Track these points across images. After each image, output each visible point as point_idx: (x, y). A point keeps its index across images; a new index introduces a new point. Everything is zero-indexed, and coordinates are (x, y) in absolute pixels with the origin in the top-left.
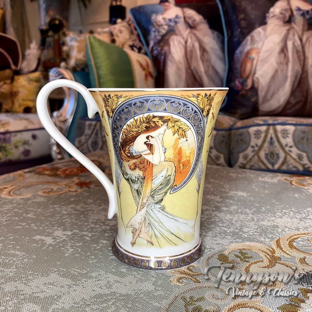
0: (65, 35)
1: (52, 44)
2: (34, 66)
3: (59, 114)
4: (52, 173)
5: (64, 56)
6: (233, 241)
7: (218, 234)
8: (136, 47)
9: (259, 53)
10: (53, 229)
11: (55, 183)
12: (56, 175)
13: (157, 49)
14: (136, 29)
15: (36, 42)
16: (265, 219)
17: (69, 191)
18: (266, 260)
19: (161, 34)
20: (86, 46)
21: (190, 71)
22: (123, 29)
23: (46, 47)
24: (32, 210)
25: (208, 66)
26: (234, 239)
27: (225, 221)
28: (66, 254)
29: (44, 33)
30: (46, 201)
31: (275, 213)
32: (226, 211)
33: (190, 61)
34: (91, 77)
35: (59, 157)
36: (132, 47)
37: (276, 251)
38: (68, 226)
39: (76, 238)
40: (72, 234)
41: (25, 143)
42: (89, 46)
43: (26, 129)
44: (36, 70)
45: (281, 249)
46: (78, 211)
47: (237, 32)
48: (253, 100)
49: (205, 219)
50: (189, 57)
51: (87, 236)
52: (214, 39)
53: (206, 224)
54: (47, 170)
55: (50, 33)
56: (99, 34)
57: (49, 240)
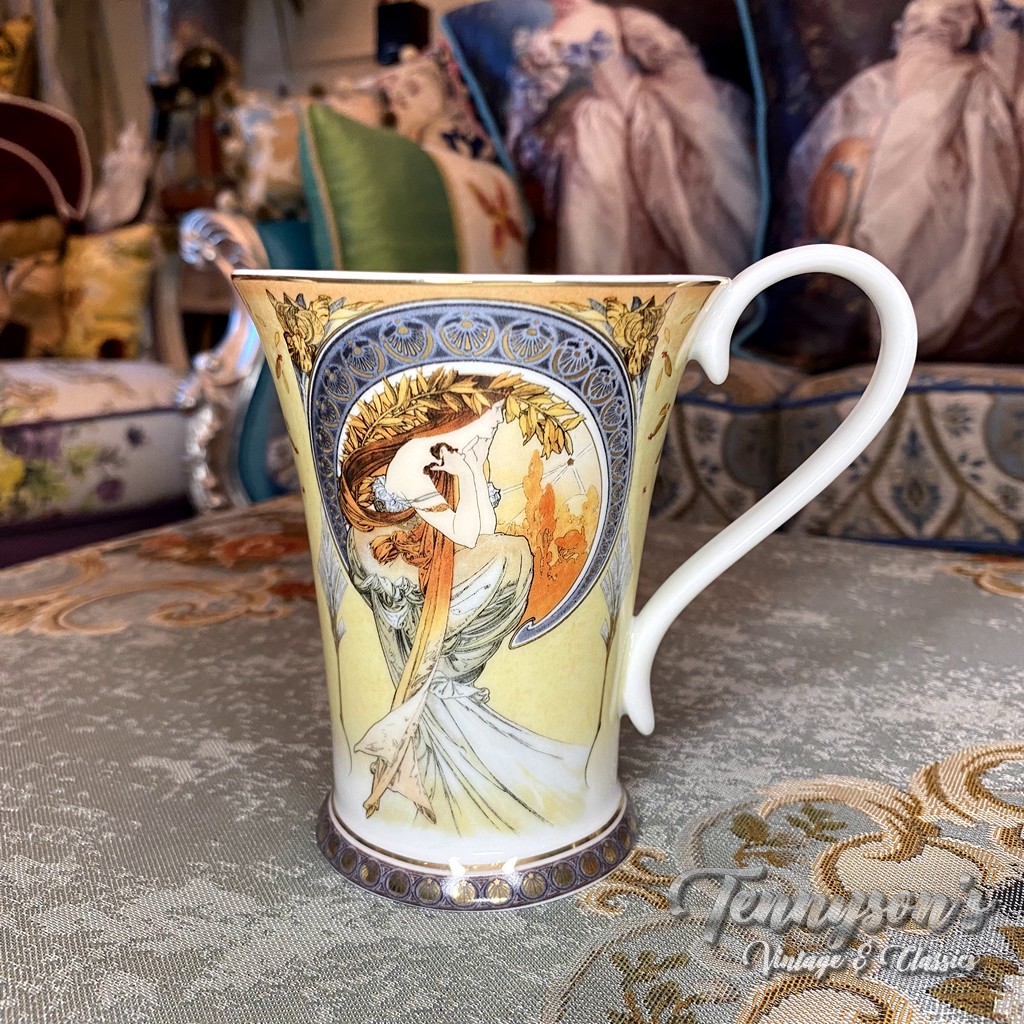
0: (231, 102)
1: (191, 133)
2: (130, 204)
3: (215, 363)
4: (192, 555)
5: (230, 169)
6: (782, 773)
7: (732, 752)
8: (464, 138)
9: (871, 152)
10: (197, 735)
11: (203, 586)
12: (204, 561)
13: (532, 145)
14: (463, 80)
15: (139, 128)
16: (888, 701)
17: (249, 612)
18: (890, 836)
19: (546, 94)
20: (301, 138)
21: (641, 217)
22: (421, 80)
23: (171, 141)
24: (128, 675)
25: (702, 200)
26: (786, 767)
27: (760, 709)
28: (237, 814)
29: (162, 97)
30: (171, 643)
31: (923, 681)
32: (761, 675)
33: (641, 181)
34: (318, 239)
35: (217, 501)
36: (451, 139)
37: (925, 805)
38: (246, 724)
39: (271, 763)
40: (259, 751)
41: (107, 456)
42: (310, 139)
43: (108, 412)
44: (137, 219)
45: (942, 797)
46: (279, 675)
47: (799, 84)
48: (852, 308)
49: (693, 700)
50: (638, 168)
51: (305, 756)
52: (721, 107)
53: (696, 718)
54: (177, 544)
55: (184, 97)
56: (344, 96)
57: (183, 772)
